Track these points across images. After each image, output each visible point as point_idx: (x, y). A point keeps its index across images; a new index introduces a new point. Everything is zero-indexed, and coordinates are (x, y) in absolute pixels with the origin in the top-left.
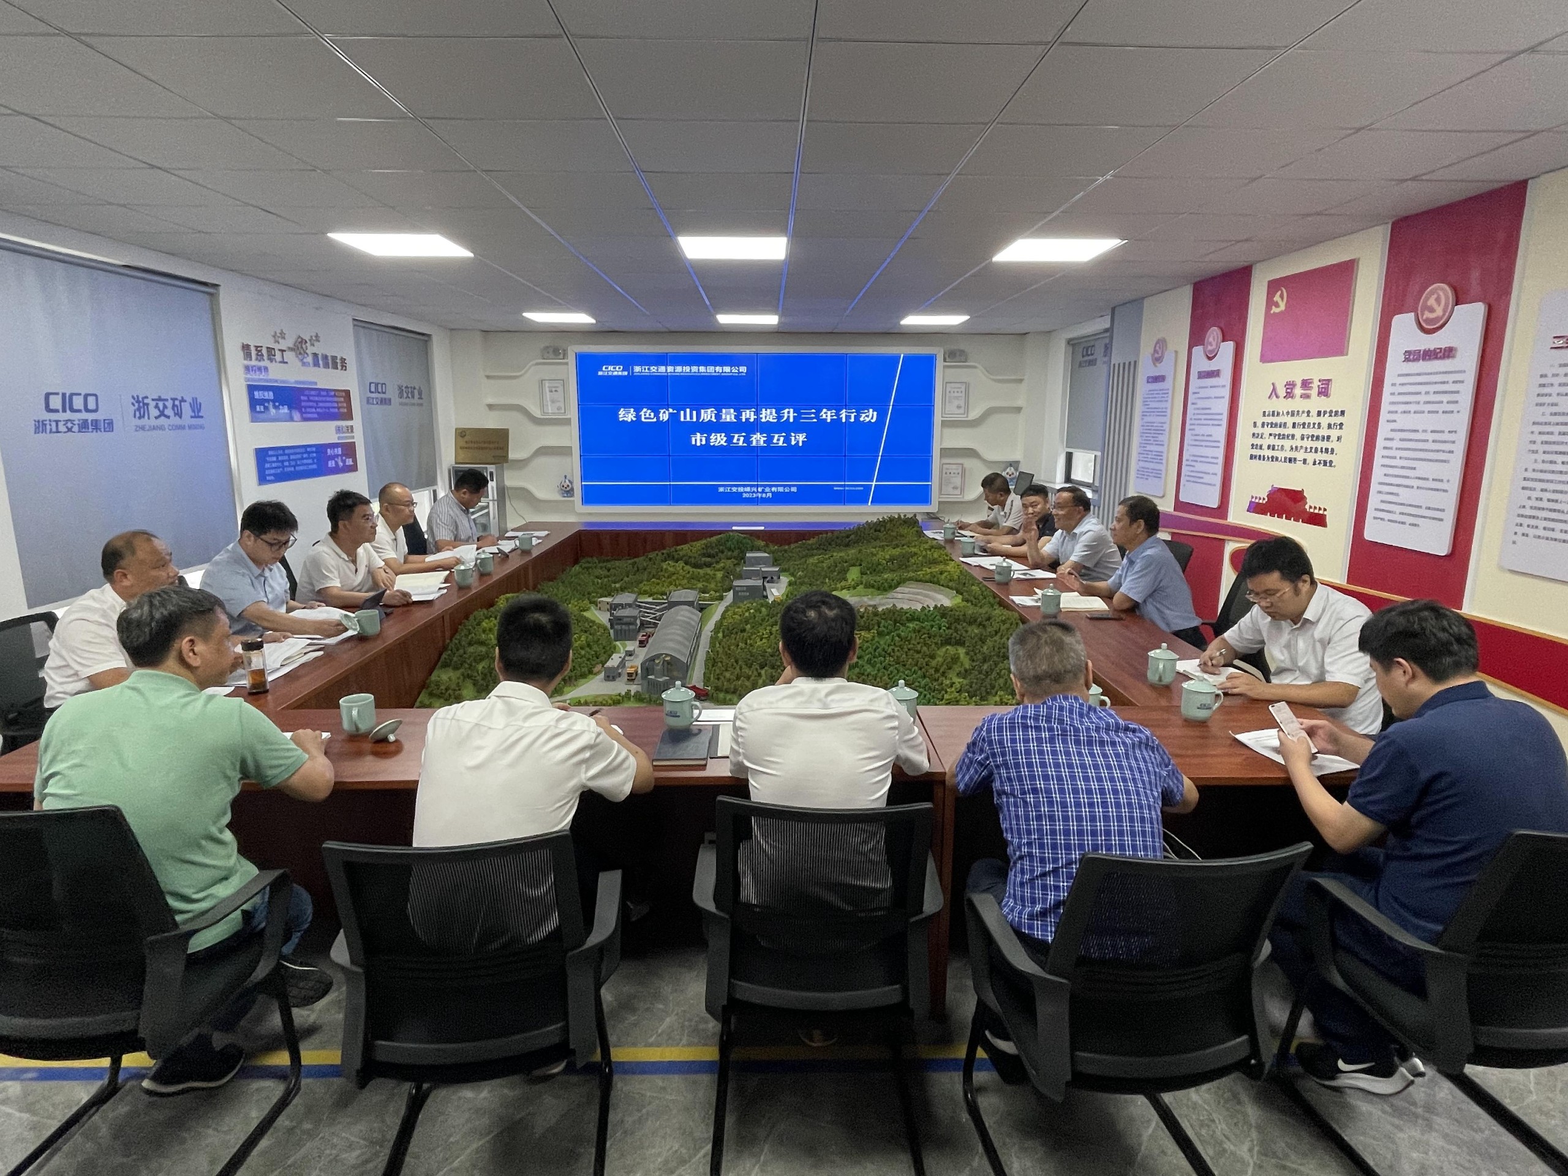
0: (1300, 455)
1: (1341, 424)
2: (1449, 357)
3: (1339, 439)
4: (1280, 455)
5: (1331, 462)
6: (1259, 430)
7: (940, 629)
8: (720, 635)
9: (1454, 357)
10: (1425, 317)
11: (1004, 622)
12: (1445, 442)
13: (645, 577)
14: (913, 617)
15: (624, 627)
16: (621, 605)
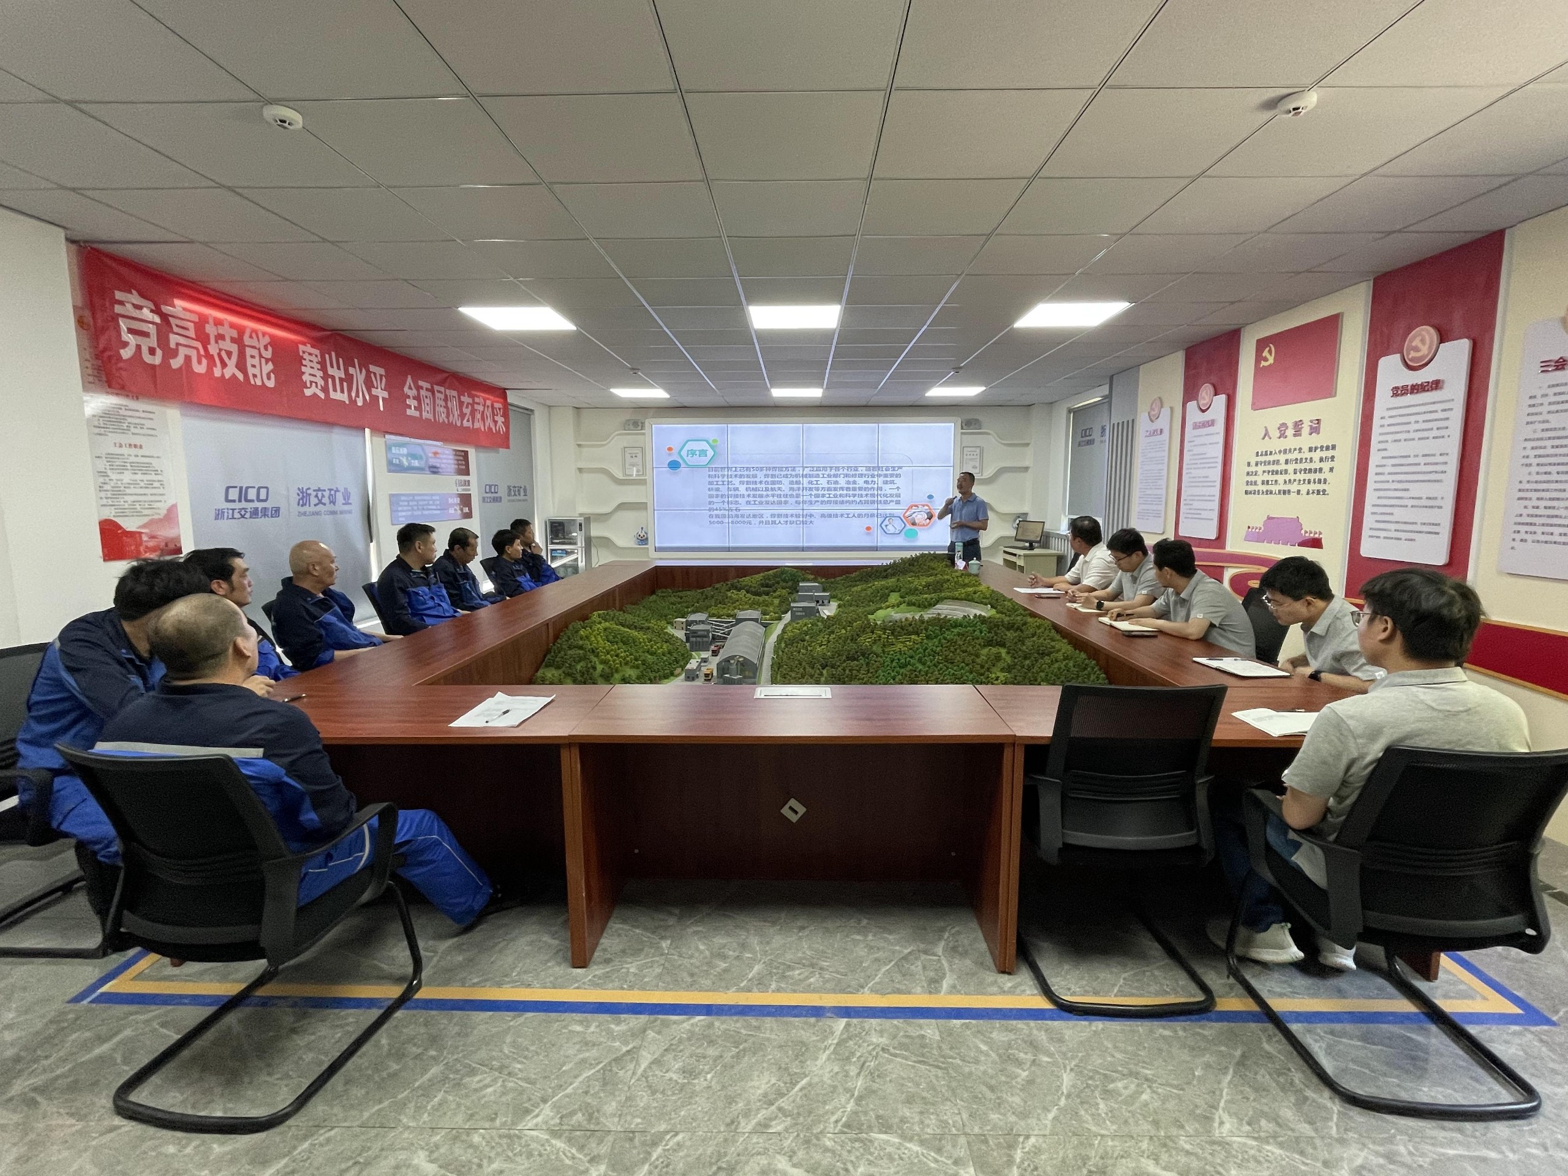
0: (1294, 487)
1: (1333, 457)
2: (1436, 388)
3: (1331, 469)
4: (1274, 488)
5: (1324, 491)
6: (1253, 469)
7: (981, 632)
8: (783, 645)
9: (1441, 388)
10: (1410, 356)
11: (1039, 627)
12: (1437, 464)
13: (713, 602)
14: (956, 624)
15: (698, 639)
16: (696, 621)
